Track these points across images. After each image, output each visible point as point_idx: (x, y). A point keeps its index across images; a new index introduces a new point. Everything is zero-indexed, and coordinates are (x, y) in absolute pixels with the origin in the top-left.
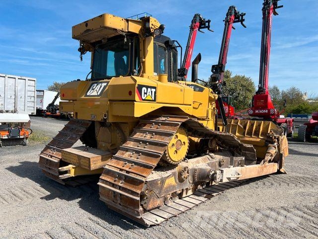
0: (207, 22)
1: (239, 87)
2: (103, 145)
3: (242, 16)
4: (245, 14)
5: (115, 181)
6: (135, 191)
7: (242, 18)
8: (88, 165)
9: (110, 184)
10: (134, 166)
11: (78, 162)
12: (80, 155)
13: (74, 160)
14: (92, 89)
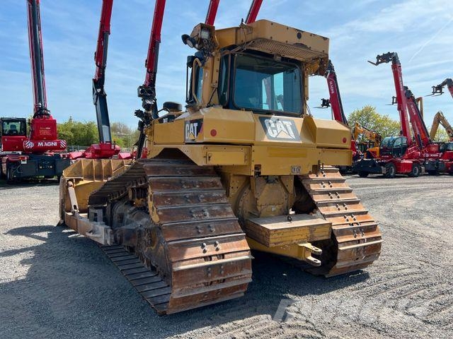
5: (355, 237)
6: (377, 235)
8: (327, 233)
9: (353, 242)
10: (355, 217)
11: (308, 236)
12: (313, 226)
13: (300, 237)
14: (272, 129)
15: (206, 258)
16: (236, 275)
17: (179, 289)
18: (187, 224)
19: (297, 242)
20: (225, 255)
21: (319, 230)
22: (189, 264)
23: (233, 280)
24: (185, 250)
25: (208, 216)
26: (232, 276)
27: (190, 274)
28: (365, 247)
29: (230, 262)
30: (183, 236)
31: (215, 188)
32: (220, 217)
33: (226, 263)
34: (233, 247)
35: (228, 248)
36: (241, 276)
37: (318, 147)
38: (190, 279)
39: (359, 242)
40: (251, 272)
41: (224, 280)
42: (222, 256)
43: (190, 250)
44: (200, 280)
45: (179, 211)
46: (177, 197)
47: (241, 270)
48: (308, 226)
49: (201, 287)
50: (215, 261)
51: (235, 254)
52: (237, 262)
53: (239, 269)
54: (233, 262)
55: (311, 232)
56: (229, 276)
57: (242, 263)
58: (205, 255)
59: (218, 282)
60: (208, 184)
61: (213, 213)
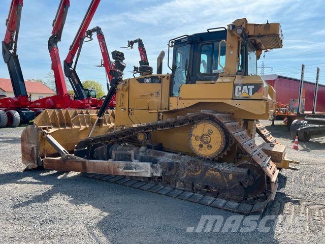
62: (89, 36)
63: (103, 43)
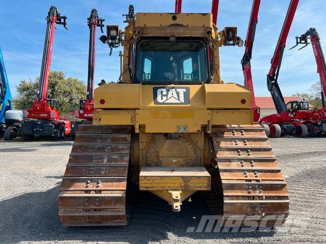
0: (62, 18)
1: (74, 90)
2: (174, 161)
3: (101, 21)
4: (104, 20)
5: (249, 193)
6: (282, 195)
7: (101, 23)
8: (206, 185)
9: (244, 197)
10: (258, 174)
11: (183, 185)
12: (189, 176)
13: (173, 185)
14: (162, 95)
15: (86, 192)
16: (110, 207)
17: (63, 210)
18: (84, 166)
19: (169, 189)
20: (102, 192)
21: (195, 181)
22: (71, 194)
23: (107, 211)
24: (73, 184)
25: (105, 162)
26: (106, 207)
27: (72, 201)
28: (261, 204)
29: (105, 197)
30: (78, 174)
31: (123, 142)
32: (115, 163)
33: (102, 197)
34: (112, 186)
35: (107, 186)
36: (115, 209)
37: (208, 109)
38: (72, 204)
39: (253, 198)
40: (124, 207)
41: (100, 210)
42: (100, 191)
43: (77, 184)
44: (80, 206)
45: (84, 157)
46: (89, 148)
47: (115, 204)
48: (181, 177)
49: (81, 211)
50: (93, 194)
51: (111, 192)
52: (112, 197)
53: (113, 203)
54: (108, 197)
55: (185, 182)
56: (103, 207)
57: (116, 200)
58: (87, 189)
59: (95, 210)
60: (119, 139)
61: (110, 160)
62: (303, 42)
63: (316, 45)
